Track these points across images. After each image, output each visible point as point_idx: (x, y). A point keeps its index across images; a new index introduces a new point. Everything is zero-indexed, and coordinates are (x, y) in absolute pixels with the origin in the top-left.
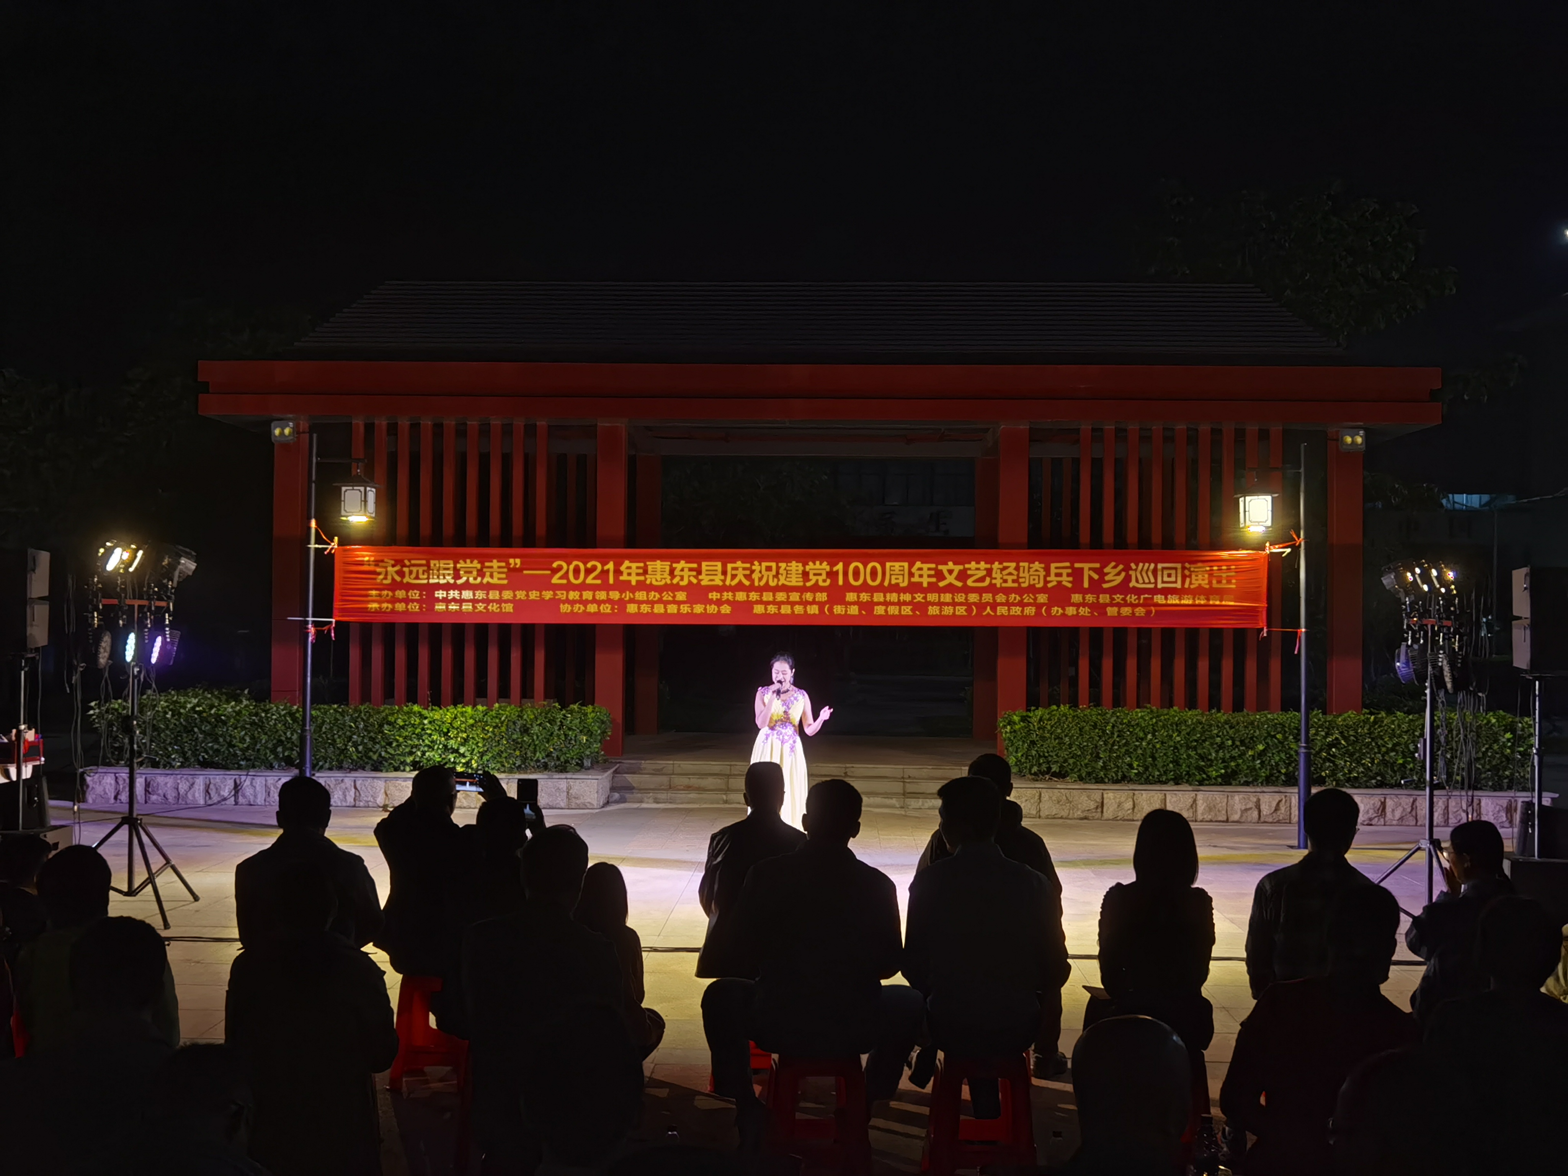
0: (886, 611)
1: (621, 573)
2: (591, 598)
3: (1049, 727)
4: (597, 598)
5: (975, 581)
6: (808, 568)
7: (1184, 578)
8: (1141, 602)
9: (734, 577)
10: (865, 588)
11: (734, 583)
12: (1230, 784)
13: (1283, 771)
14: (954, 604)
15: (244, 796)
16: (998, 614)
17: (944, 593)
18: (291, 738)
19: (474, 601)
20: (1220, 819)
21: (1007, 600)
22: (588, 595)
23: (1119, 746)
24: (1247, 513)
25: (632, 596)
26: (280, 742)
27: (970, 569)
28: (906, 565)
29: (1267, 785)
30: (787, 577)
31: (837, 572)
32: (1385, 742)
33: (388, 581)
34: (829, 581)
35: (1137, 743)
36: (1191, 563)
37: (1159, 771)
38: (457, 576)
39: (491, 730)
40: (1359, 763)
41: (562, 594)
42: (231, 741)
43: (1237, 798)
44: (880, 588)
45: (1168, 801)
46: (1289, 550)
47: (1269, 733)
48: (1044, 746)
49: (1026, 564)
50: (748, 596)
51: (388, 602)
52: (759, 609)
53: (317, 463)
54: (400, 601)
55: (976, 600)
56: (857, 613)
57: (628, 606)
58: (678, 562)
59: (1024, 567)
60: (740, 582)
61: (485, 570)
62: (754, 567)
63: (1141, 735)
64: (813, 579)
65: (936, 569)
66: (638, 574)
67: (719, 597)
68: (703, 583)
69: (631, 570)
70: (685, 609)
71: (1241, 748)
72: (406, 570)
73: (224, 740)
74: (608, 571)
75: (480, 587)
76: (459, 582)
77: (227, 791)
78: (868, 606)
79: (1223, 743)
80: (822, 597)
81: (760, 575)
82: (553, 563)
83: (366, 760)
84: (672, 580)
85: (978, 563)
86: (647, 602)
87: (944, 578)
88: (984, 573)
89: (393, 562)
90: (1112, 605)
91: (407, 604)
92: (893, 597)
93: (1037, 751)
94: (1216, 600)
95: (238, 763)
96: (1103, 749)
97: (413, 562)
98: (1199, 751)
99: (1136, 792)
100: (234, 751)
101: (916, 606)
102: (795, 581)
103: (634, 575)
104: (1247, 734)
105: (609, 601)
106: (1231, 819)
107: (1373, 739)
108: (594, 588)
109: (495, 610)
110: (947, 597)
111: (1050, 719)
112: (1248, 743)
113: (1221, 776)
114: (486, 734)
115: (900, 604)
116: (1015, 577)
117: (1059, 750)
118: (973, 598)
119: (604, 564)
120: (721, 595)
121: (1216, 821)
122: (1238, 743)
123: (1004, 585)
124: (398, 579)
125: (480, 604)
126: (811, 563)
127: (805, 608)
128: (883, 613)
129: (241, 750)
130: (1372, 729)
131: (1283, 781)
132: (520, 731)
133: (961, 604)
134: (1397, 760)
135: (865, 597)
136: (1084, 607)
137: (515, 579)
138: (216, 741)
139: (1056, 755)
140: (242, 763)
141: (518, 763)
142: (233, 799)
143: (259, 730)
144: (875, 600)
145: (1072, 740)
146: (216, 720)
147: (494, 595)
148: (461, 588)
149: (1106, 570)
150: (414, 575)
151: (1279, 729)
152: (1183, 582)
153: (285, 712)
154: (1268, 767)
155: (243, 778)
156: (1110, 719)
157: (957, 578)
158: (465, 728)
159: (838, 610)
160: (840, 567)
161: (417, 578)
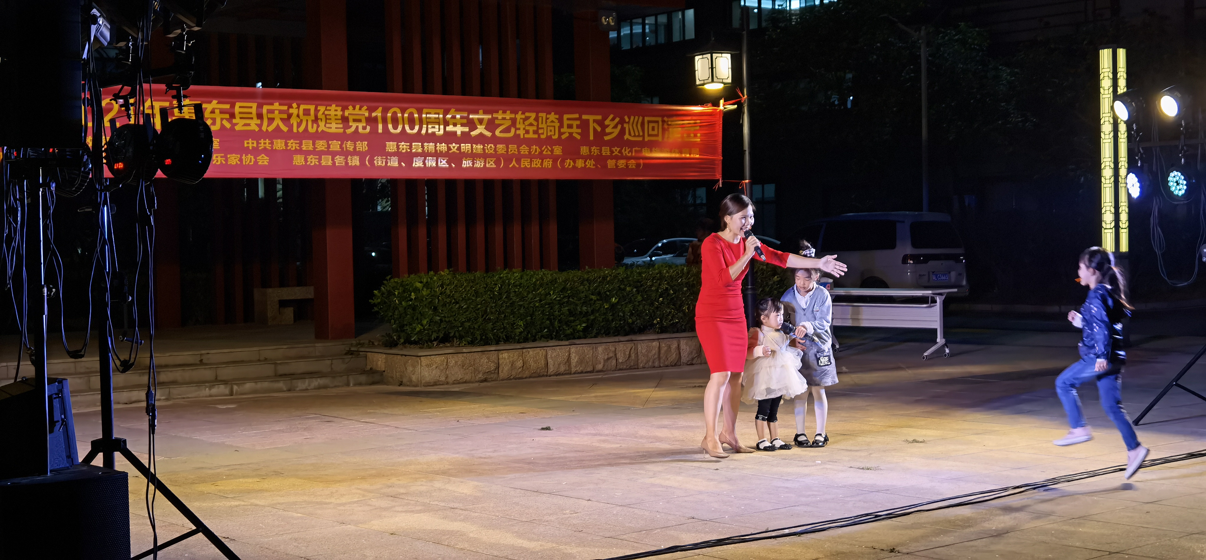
0: (423, 163)
5: (502, 132)
6: (347, 113)
7: (664, 131)
9: (271, 120)
10: (404, 137)
11: (270, 129)
14: (485, 156)
16: (522, 166)
17: (476, 143)
21: (530, 152)
30: (326, 123)
31: (376, 119)
34: (368, 129)
36: (669, 116)
46: (735, 107)
50: (286, 145)
52: (297, 160)
55: (503, 152)
59: (542, 118)
60: (278, 127)
62: (291, 111)
64: (353, 126)
65: (467, 118)
67: (255, 145)
68: (237, 128)
80: (363, 146)
81: (296, 120)
85: (504, 112)
87: (475, 128)
88: (509, 123)
90: (611, 157)
92: (432, 147)
94: (687, 153)
101: (451, 157)
102: (335, 127)
110: (478, 149)
115: (437, 155)
121: (586, 372)
123: (526, 136)
126: (351, 107)
128: (421, 165)
135: (404, 146)
136: (590, 159)
149: (607, 122)
152: (663, 136)
157: (487, 128)
159: (379, 162)
160: (379, 112)
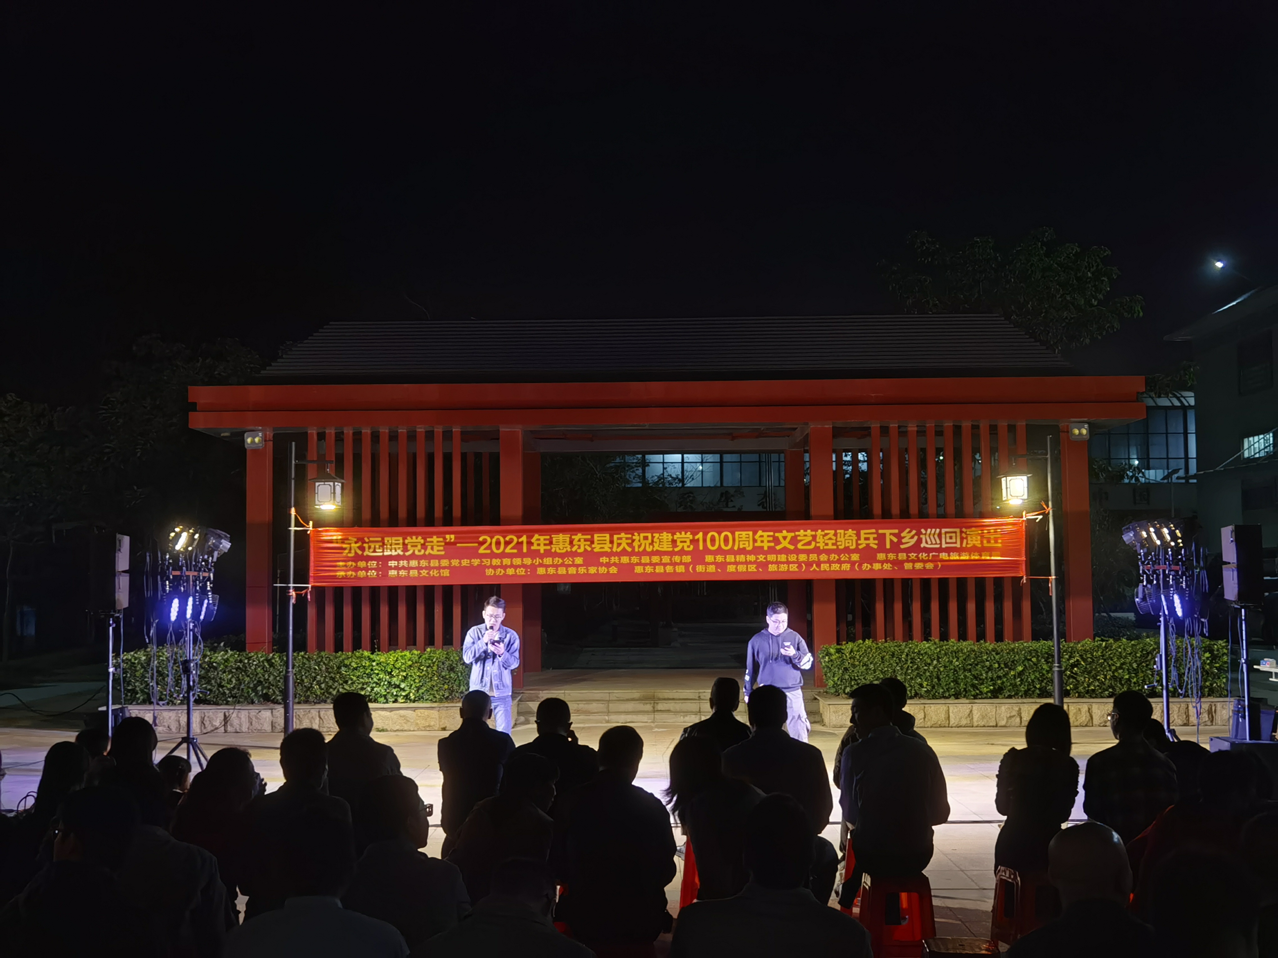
0: (736, 569)
1: (532, 544)
2: (509, 564)
3: (858, 657)
4: (514, 564)
5: (804, 545)
6: (675, 537)
7: (962, 539)
8: (930, 558)
9: (619, 545)
10: (720, 551)
11: (619, 549)
12: (997, 698)
13: (1038, 686)
14: (788, 563)
15: (231, 725)
16: (822, 569)
17: (781, 554)
18: (268, 679)
19: (419, 568)
20: (991, 724)
21: (829, 559)
22: (507, 561)
23: (912, 670)
24: (1008, 489)
25: (541, 562)
26: (260, 682)
27: (799, 536)
28: (751, 533)
29: (1026, 697)
30: (659, 544)
31: (698, 540)
32: (1114, 662)
33: (352, 555)
34: (692, 547)
35: (926, 668)
36: (967, 527)
37: (943, 688)
38: (405, 549)
39: (425, 669)
40: (1095, 678)
41: (487, 561)
42: (221, 683)
43: (1003, 708)
44: (732, 552)
45: (951, 711)
46: (1040, 517)
47: (1026, 659)
48: (855, 671)
49: (842, 531)
50: (630, 560)
51: (352, 571)
52: (639, 570)
53: (296, 465)
54: (362, 569)
55: (804, 560)
56: (714, 570)
57: (538, 569)
58: (576, 535)
59: (841, 533)
60: (624, 549)
61: (427, 544)
62: (634, 537)
63: (929, 661)
64: (680, 546)
65: (773, 536)
66: (545, 545)
67: (608, 561)
68: (595, 550)
69: (539, 542)
70: (582, 570)
71: (1005, 669)
72: (366, 545)
73: (216, 682)
74: (522, 543)
75: (424, 557)
76: (407, 554)
77: (218, 721)
78: (723, 565)
79: (991, 666)
80: (687, 559)
81: (639, 544)
82: (479, 537)
83: (327, 695)
84: (571, 548)
85: (805, 531)
86: (553, 566)
87: (780, 543)
88: (811, 538)
89: (355, 540)
90: (908, 561)
91: (367, 572)
92: (741, 558)
93: (849, 675)
94: (987, 556)
95: (226, 700)
96: (900, 673)
97: (371, 539)
98: (973, 673)
99: (926, 706)
100: (223, 690)
101: (759, 564)
102: (667, 547)
103: (542, 545)
104: (1010, 659)
105: (523, 566)
106: (1000, 724)
107: (1105, 660)
108: (511, 556)
109: (435, 575)
110: (783, 558)
111: (858, 651)
112: (1011, 665)
113: (991, 691)
114: (421, 673)
115: (747, 563)
116: (834, 541)
117: (866, 674)
118: (803, 557)
119: (519, 537)
120: (610, 559)
121: (988, 726)
122: (1003, 666)
123: (826, 547)
124: (360, 552)
125: (424, 571)
126: (678, 533)
127: (674, 567)
128: (734, 570)
129: (228, 689)
130: (1104, 652)
131: (1038, 694)
132: (448, 670)
133: (793, 563)
134: (1124, 676)
135: (720, 558)
136: (887, 563)
137: (450, 550)
138: (209, 682)
139: (864, 678)
140: (229, 699)
141: (447, 695)
142: (223, 728)
143: (243, 673)
144: (728, 560)
145: (876, 666)
146: (208, 666)
147: (434, 563)
148: (409, 558)
149: (903, 535)
150: (372, 550)
151: (1034, 654)
152: (962, 543)
153: (263, 659)
154: (1026, 684)
155: (231, 711)
156: (904, 649)
157: (790, 543)
158: (405, 668)
159: (700, 568)
160: (700, 536)
161: (374, 551)
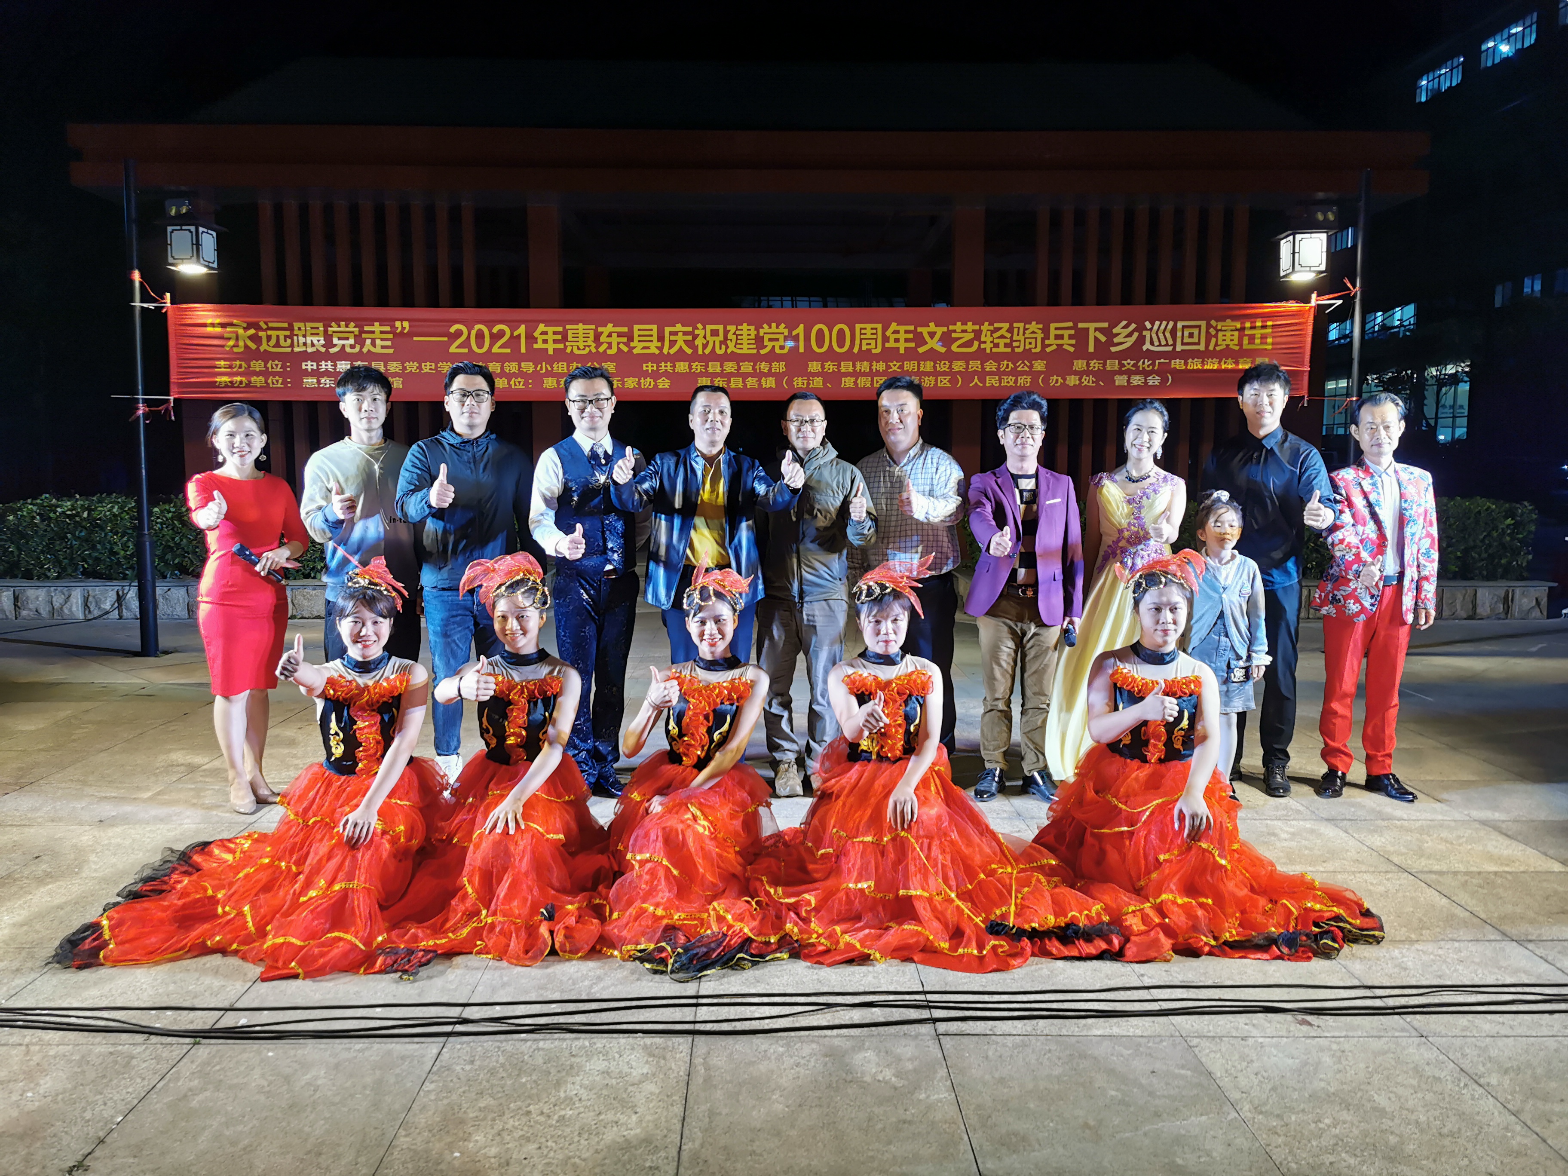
0: (855, 383)
1: (535, 340)
4: (507, 371)
8: (1156, 368)
9: (673, 343)
10: (830, 355)
11: (672, 351)
14: (935, 375)
16: (987, 385)
17: (925, 361)
21: (998, 368)
24: (1296, 255)
25: (549, 368)
27: (955, 331)
28: (879, 326)
33: (240, 350)
38: (329, 343)
44: (849, 356)
46: (1340, 302)
49: (1021, 325)
50: (690, 367)
51: (242, 374)
54: (258, 374)
55: (961, 369)
56: (821, 386)
57: (545, 379)
58: (605, 326)
59: (1019, 328)
60: (681, 350)
61: (365, 335)
62: (696, 332)
64: (768, 346)
66: (555, 341)
67: (655, 368)
68: (635, 351)
69: (547, 336)
72: (263, 335)
73: (104, 547)
74: (518, 337)
76: (333, 350)
77: (109, 604)
78: (834, 378)
80: (780, 367)
82: (451, 326)
84: (597, 348)
87: (924, 343)
88: (972, 335)
89: (245, 325)
90: (1120, 373)
91: (267, 378)
92: (864, 366)
95: (121, 573)
97: (271, 325)
102: (746, 348)
103: (550, 341)
105: (521, 374)
115: (872, 374)
116: (1008, 341)
118: (958, 366)
119: (514, 328)
120: (658, 366)
124: (253, 346)
127: (759, 381)
128: (851, 386)
129: (124, 558)
133: (944, 374)
135: (830, 366)
137: (404, 346)
138: (93, 548)
140: (126, 572)
142: (116, 612)
144: (843, 370)
146: (91, 524)
148: (335, 358)
149: (1115, 331)
150: (273, 342)
160: (800, 330)
161: (277, 345)
